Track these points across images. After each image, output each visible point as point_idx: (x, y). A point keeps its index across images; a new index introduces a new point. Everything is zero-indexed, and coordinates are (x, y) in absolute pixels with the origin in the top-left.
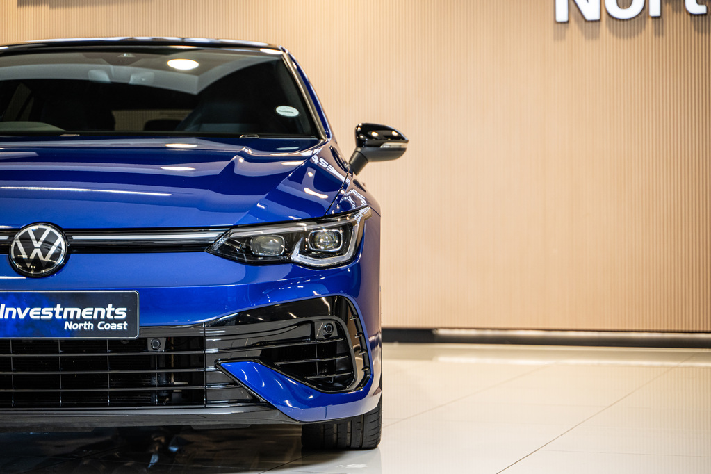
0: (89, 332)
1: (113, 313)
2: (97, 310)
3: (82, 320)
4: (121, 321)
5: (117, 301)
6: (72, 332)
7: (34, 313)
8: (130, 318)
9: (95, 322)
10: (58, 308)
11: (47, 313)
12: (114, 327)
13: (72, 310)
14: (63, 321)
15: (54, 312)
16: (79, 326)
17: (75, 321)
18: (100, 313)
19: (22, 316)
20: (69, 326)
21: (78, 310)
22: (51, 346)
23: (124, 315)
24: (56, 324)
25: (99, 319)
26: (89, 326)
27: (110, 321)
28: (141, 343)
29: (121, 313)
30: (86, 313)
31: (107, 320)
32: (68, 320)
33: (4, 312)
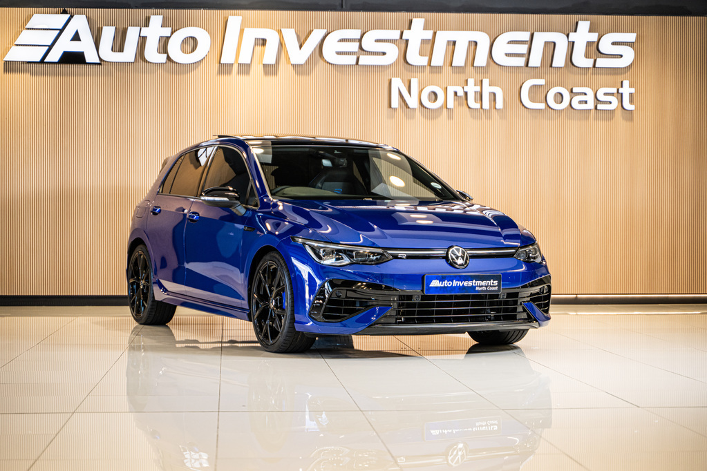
0: (484, 291)
1: (493, 283)
3: (482, 286)
4: (494, 286)
5: (494, 278)
6: (478, 291)
7: (465, 284)
8: (499, 285)
9: (486, 287)
10: (474, 281)
11: (470, 284)
12: (493, 289)
13: (479, 282)
14: (475, 287)
15: (472, 283)
16: (481, 289)
17: (480, 286)
18: (488, 283)
19: (461, 285)
20: (477, 289)
21: (481, 282)
22: (467, 297)
24: (473, 288)
25: (488, 286)
26: (484, 288)
28: (499, 295)
29: (496, 283)
30: (483, 283)
31: (491, 286)
32: (477, 286)
33: (455, 283)
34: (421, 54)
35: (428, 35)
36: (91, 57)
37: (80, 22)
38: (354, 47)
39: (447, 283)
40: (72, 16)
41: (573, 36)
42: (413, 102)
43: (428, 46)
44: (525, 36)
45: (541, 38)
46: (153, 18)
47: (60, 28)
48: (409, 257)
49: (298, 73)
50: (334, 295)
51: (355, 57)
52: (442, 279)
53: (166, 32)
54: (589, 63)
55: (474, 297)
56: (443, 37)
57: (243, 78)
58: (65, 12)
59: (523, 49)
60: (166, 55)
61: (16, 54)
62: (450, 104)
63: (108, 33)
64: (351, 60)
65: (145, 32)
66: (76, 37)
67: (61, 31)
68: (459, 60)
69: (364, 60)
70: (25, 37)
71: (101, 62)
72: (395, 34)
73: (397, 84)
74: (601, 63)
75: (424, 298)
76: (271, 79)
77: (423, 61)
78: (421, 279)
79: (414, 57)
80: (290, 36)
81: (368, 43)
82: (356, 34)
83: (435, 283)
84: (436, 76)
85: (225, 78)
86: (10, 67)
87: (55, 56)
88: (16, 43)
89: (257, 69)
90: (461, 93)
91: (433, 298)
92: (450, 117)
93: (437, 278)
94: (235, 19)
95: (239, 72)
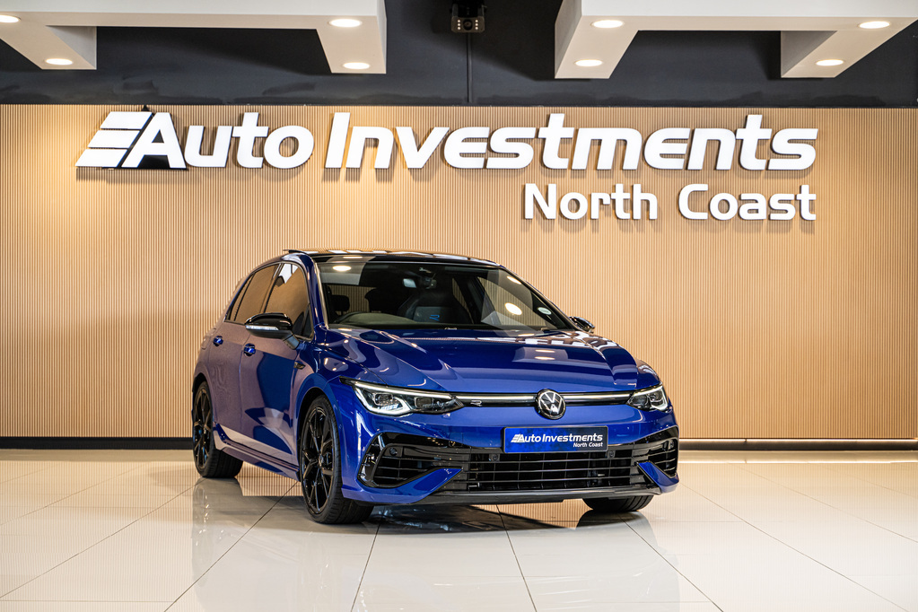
0: (584, 448)
1: (596, 438)
2: (589, 436)
3: (582, 442)
4: (600, 442)
5: (598, 431)
6: (576, 449)
7: (559, 439)
8: (604, 441)
9: (588, 443)
10: (571, 436)
11: (565, 439)
12: (596, 445)
13: (578, 437)
14: (573, 442)
15: (569, 438)
16: (579, 445)
17: (579, 442)
18: (590, 438)
19: (553, 440)
20: (575, 445)
21: (581, 437)
22: (563, 456)
23: (602, 439)
24: (569, 444)
25: (590, 441)
26: (585, 445)
27: (595, 442)
28: (605, 454)
29: (600, 438)
30: (583, 438)
31: (593, 442)
32: (575, 442)
33: (545, 438)
34: (561, 155)
35: (569, 133)
36: (175, 161)
37: (163, 121)
38: (482, 147)
39: (533, 438)
40: (153, 114)
41: (741, 133)
42: (550, 212)
43: (568, 146)
44: (684, 133)
45: (703, 136)
46: (247, 116)
47: (141, 128)
48: (485, 404)
49: (416, 179)
50: (387, 453)
51: (482, 160)
52: (527, 433)
53: (263, 131)
54: (761, 164)
55: (571, 456)
56: (586, 136)
57: (353, 185)
58: (146, 109)
59: (682, 148)
60: (262, 159)
61: (91, 159)
62: (595, 215)
63: (195, 134)
64: (478, 163)
65: (238, 131)
66: (159, 139)
67: (142, 131)
68: (606, 161)
69: (494, 163)
70: (101, 138)
71: (188, 167)
72: (529, 132)
73: (532, 190)
74: (776, 164)
75: (504, 457)
76: (384, 186)
77: (564, 163)
78: (499, 433)
79: (553, 159)
80: (406, 135)
81: (498, 143)
82: (483, 132)
83: (519, 439)
84: (578, 181)
85: (331, 185)
86: (84, 173)
87: (134, 160)
88: (90, 145)
89: (368, 175)
90: (607, 201)
91: (515, 457)
92: (595, 229)
93: (520, 432)
94: (342, 116)
95: (348, 178)
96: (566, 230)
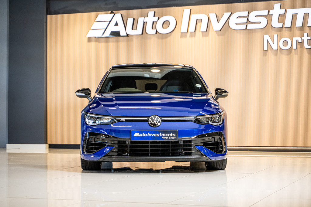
0: (167, 139)
1: (172, 135)
2: (169, 134)
3: (166, 137)
4: (173, 137)
5: (173, 132)
6: (163, 139)
7: (155, 135)
8: (176, 136)
9: (168, 137)
10: (160, 134)
11: (158, 135)
12: (173, 138)
13: (164, 134)
14: (161, 137)
15: (159, 135)
16: (165, 138)
17: (164, 137)
18: (169, 135)
19: (153, 136)
21: (165, 134)
22: (159, 142)
23: (175, 135)
24: (160, 137)
25: (169, 136)
27: (172, 137)
28: (178, 142)
29: (174, 135)
30: (166, 135)
31: (171, 137)
32: (163, 136)
33: (149, 135)
34: (279, 21)
35: (283, 11)
36: (123, 33)
37: (118, 17)
38: (245, 20)
39: (143, 135)
40: (115, 14)
42: (275, 47)
43: (282, 17)
47: (110, 20)
48: (126, 121)
49: (218, 35)
51: (245, 25)
52: (141, 132)
53: (156, 19)
55: (162, 142)
56: (290, 12)
57: (193, 39)
58: (112, 13)
60: (155, 30)
61: (92, 34)
62: (295, 47)
63: (130, 21)
64: (243, 27)
65: (146, 19)
66: (116, 24)
67: (110, 22)
68: (299, 23)
69: (250, 26)
70: (96, 25)
71: (128, 35)
72: (265, 12)
73: (266, 37)
75: (132, 142)
76: (205, 38)
77: (280, 25)
78: (128, 132)
79: (275, 23)
80: (213, 17)
81: (252, 18)
82: (245, 13)
83: (137, 135)
84: (289, 33)
85: (184, 40)
86: (90, 39)
87: (108, 34)
88: (91, 28)
89: (198, 34)
90: (300, 41)
91: (137, 142)
92: (296, 54)
93: (138, 132)
94: (186, 10)
95: (191, 36)
96: (283, 54)
